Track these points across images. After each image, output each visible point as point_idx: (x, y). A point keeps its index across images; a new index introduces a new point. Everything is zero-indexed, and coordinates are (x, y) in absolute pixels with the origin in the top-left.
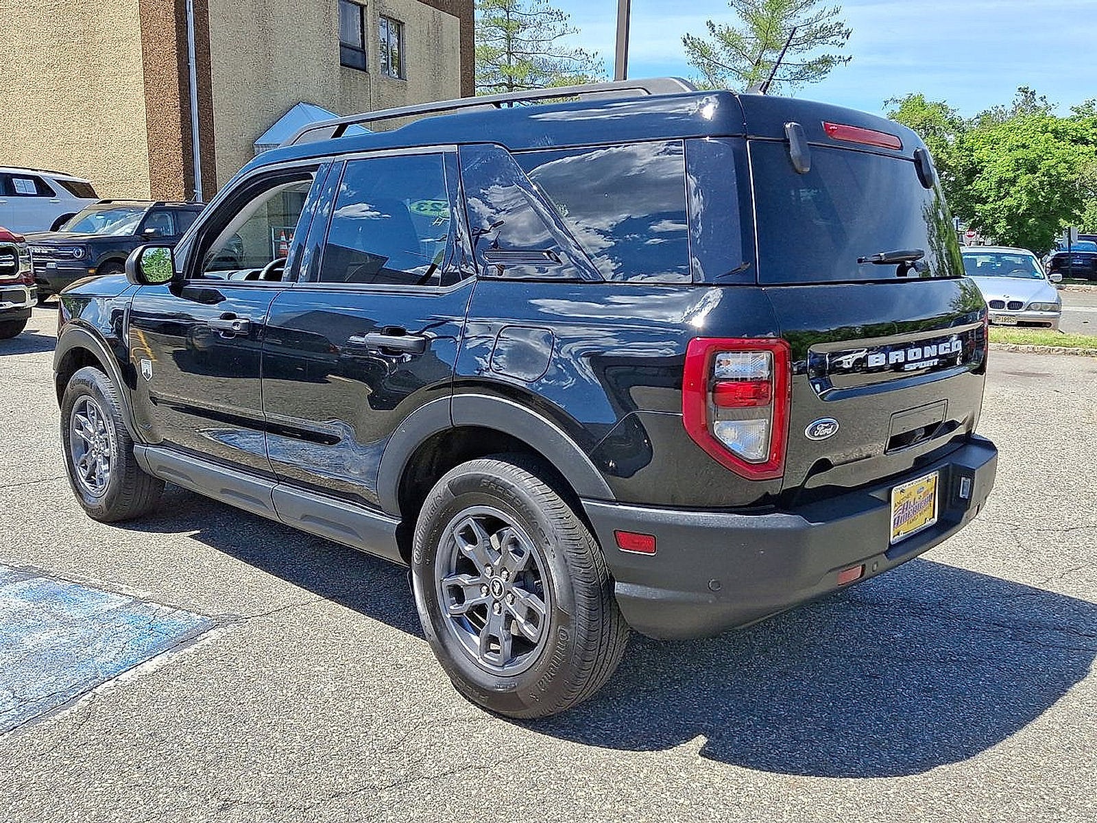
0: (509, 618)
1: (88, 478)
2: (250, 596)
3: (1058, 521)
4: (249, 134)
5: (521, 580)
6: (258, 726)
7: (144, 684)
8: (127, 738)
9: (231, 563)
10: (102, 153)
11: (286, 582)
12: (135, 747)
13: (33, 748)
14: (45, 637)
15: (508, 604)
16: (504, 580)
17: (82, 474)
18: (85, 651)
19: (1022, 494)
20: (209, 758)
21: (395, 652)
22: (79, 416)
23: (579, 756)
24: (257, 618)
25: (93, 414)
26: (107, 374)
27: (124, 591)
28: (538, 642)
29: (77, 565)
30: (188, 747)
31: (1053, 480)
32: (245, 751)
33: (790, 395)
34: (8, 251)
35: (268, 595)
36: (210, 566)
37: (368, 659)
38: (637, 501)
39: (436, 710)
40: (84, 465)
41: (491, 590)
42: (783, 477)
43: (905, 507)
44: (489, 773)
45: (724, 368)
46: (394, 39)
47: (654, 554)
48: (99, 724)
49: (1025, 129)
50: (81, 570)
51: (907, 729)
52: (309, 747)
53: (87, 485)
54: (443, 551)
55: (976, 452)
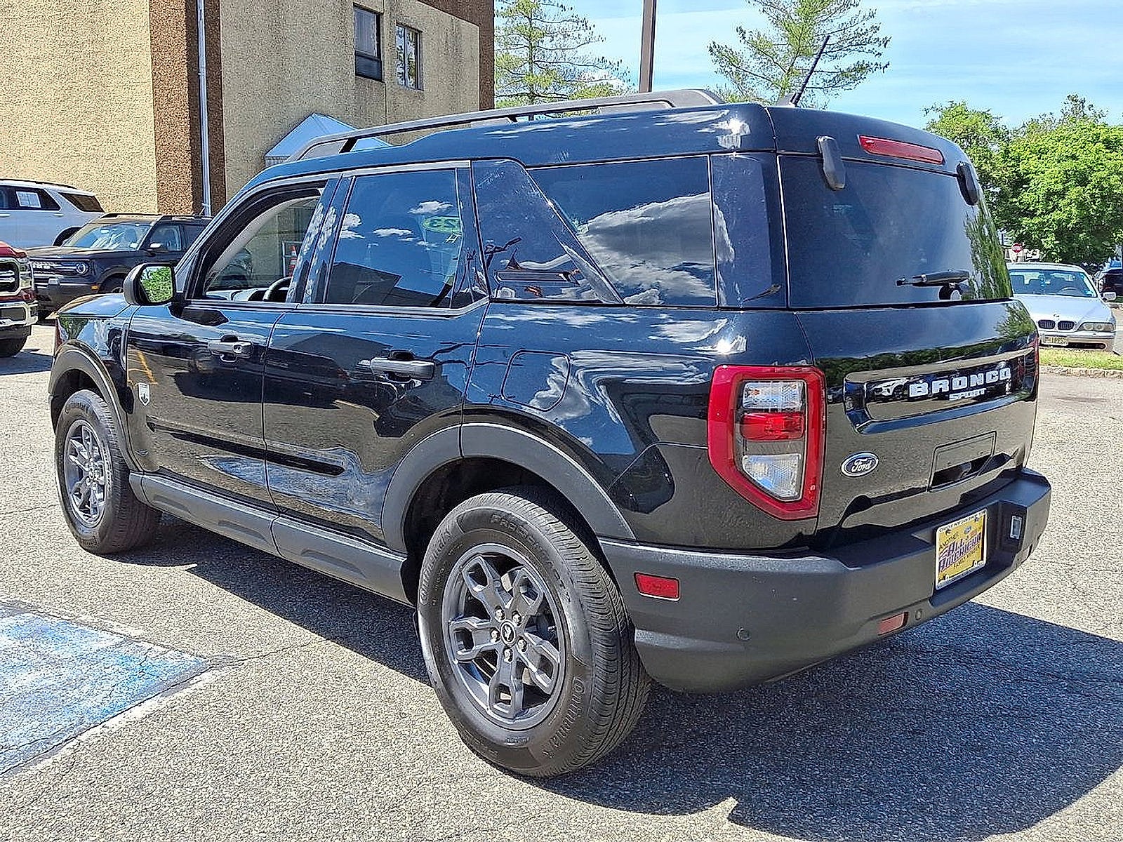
0: (521, 666)
1: (82, 507)
2: (247, 636)
3: (1117, 560)
4: (261, 146)
5: (534, 625)
6: (251, 780)
7: (132, 731)
8: (112, 790)
9: (228, 600)
10: (108, 165)
11: (286, 621)
12: (119, 801)
13: (12, 801)
14: (30, 678)
15: (520, 651)
16: (515, 625)
17: (76, 502)
18: (72, 694)
19: (1077, 531)
20: (198, 814)
21: (398, 700)
22: (73, 441)
23: (596, 819)
24: (254, 660)
25: (88, 440)
26: (103, 398)
27: (115, 630)
28: (552, 694)
29: (67, 600)
30: (176, 801)
31: (1110, 515)
32: (236, 807)
33: (825, 426)
34: (10, 266)
35: (266, 635)
36: (206, 602)
37: (370, 707)
38: (659, 541)
39: (442, 764)
40: (77, 493)
41: (502, 635)
42: (817, 517)
43: (951, 549)
44: (498, 836)
45: (752, 397)
46: (411, 49)
47: (677, 600)
48: (82, 775)
49: (1074, 139)
50: (71, 605)
51: (955, 792)
52: (304, 804)
53: (81, 514)
54: (450, 593)
55: (1027, 488)
